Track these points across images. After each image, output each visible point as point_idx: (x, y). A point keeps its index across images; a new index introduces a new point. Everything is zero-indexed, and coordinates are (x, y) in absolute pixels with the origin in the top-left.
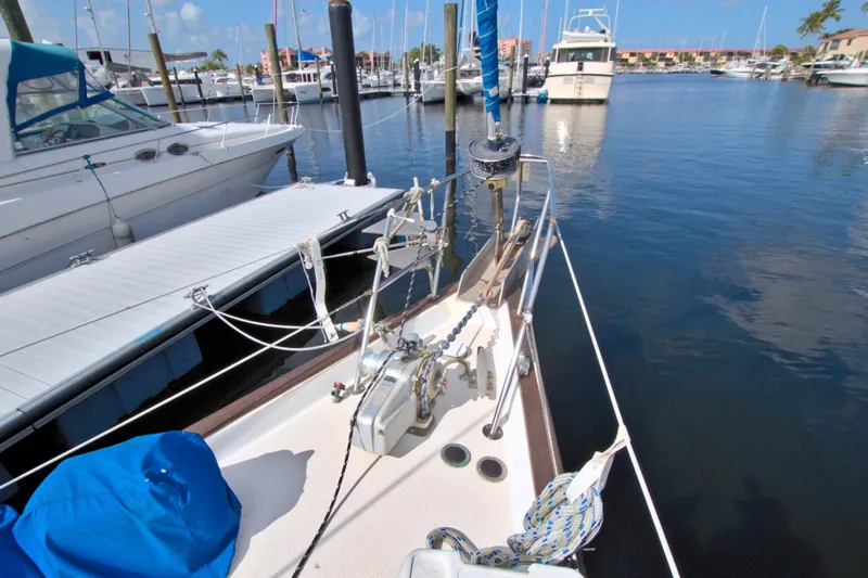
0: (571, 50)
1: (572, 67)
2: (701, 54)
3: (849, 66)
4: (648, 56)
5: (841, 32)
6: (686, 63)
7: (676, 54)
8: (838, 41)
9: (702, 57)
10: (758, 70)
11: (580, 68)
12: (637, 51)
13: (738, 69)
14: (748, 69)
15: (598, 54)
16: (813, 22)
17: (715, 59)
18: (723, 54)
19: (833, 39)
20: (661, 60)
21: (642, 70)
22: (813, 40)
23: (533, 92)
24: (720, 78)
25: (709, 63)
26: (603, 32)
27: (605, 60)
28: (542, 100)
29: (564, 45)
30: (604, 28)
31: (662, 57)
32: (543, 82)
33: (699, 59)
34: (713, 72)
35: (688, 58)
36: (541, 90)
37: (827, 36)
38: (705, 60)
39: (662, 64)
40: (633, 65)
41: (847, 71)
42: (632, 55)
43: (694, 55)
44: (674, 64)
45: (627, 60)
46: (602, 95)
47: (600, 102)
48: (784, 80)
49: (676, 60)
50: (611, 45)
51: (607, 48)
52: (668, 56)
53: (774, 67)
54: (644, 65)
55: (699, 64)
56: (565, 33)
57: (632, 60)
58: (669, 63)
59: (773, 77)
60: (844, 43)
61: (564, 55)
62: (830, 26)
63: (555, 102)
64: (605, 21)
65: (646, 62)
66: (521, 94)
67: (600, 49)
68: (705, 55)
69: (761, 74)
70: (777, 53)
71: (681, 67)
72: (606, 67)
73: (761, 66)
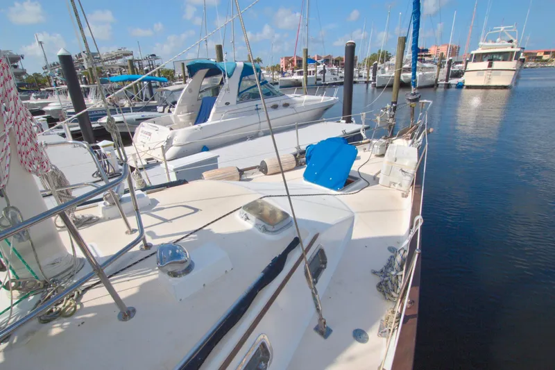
0: (483, 54)
1: (484, 65)
11: (490, 65)
12: (552, 50)
15: (506, 56)
23: (453, 81)
26: (511, 41)
27: (511, 60)
28: (460, 86)
29: (479, 51)
30: (512, 38)
36: (460, 80)
40: (546, 61)
42: (546, 53)
45: (541, 57)
46: (506, 83)
47: (505, 87)
50: (516, 50)
51: (513, 52)
56: (481, 43)
57: (545, 57)
61: (479, 58)
63: (468, 87)
64: (513, 34)
66: (444, 82)
67: (508, 52)
72: (512, 64)
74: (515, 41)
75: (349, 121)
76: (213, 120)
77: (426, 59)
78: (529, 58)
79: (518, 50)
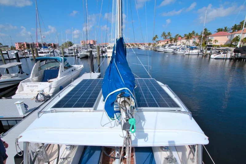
2: (135, 44)
7: (130, 44)
13: (143, 48)
16: (154, 39)
17: (138, 45)
18: (140, 44)
19: (158, 42)
20: (127, 45)
22: (155, 42)
23: (104, 55)
24: (140, 49)
25: (137, 46)
33: (135, 45)
34: (138, 48)
35: (133, 45)
36: (106, 54)
37: (157, 41)
48: (151, 50)
49: (130, 45)
52: (129, 44)
53: (149, 47)
58: (129, 46)
59: (149, 49)
60: (160, 43)
62: (157, 39)
68: (136, 44)
69: (147, 49)
70: (150, 44)
71: (132, 47)
73: (147, 47)
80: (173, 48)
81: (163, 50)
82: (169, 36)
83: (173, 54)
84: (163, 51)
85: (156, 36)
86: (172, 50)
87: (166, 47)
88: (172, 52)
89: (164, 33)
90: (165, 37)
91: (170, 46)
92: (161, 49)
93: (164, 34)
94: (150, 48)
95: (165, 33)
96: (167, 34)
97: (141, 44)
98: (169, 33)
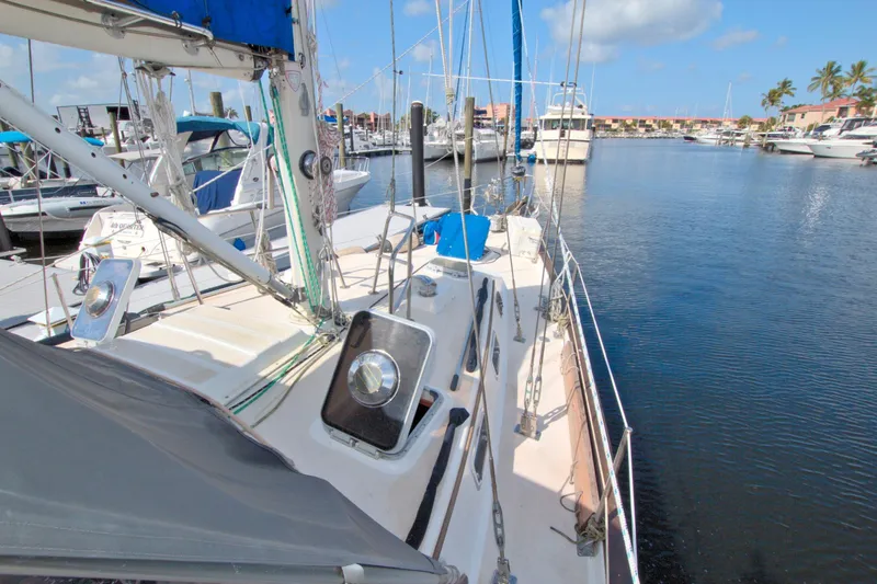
0: (554, 120)
1: (555, 134)
2: (677, 122)
3: (794, 137)
4: (629, 122)
5: (795, 107)
6: (664, 129)
7: (655, 121)
8: (794, 114)
9: (679, 125)
10: (724, 137)
11: (562, 135)
12: (619, 118)
13: (707, 136)
14: (715, 136)
15: (578, 124)
16: (773, 98)
17: (690, 127)
18: (697, 122)
19: (789, 112)
20: (640, 126)
21: (624, 134)
22: (774, 111)
23: (524, 153)
24: (692, 143)
25: (685, 130)
26: (581, 107)
27: (583, 129)
28: (532, 160)
29: (549, 116)
30: (581, 103)
31: (642, 123)
32: (532, 146)
33: (676, 126)
34: (686, 138)
35: (665, 124)
36: (531, 151)
37: (786, 109)
38: (682, 127)
39: (642, 130)
40: (615, 130)
41: (791, 141)
42: (615, 121)
43: (671, 122)
44: (653, 130)
45: (610, 126)
46: (582, 156)
47: (580, 162)
48: (746, 146)
49: (655, 126)
50: (588, 117)
51: (584, 120)
52: (647, 123)
53: (738, 135)
54: (626, 130)
55: (676, 131)
56: (549, 107)
57: (615, 126)
58: (649, 129)
59: (738, 144)
60: (798, 116)
61: (550, 124)
62: (786, 100)
63: (542, 161)
64: (581, 98)
65: (628, 128)
66: (513, 154)
67: (578, 120)
68: (681, 122)
69: (727, 141)
70: (743, 122)
71: (660, 132)
72: (585, 134)
73: (727, 134)
74: (584, 107)
75: (422, 203)
76: (241, 203)
77: (485, 122)
78: (598, 126)
79: (590, 117)
80: (869, 137)
81: (810, 146)
82: (859, 83)
83: (865, 162)
84: (809, 151)
85: (785, 84)
86: (861, 146)
87: (825, 133)
88: (862, 155)
89: (831, 66)
90: (830, 89)
91: (851, 125)
92: (799, 142)
93: (831, 71)
94: (742, 138)
95: (838, 70)
96: (845, 72)
97: (706, 122)
98: (862, 65)
